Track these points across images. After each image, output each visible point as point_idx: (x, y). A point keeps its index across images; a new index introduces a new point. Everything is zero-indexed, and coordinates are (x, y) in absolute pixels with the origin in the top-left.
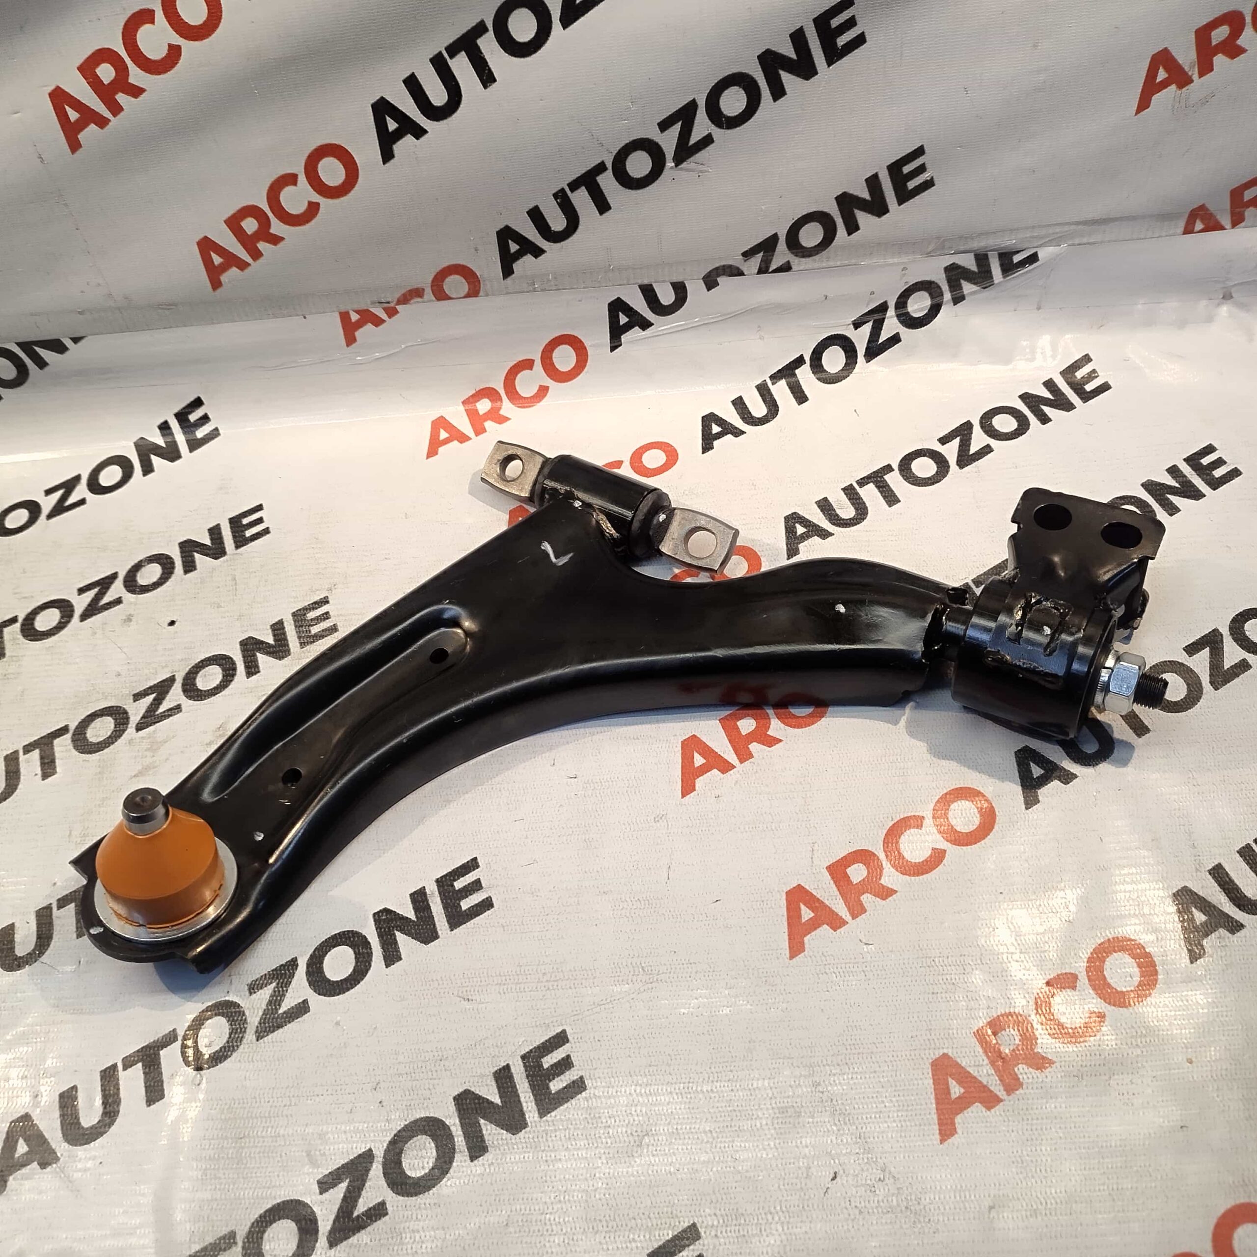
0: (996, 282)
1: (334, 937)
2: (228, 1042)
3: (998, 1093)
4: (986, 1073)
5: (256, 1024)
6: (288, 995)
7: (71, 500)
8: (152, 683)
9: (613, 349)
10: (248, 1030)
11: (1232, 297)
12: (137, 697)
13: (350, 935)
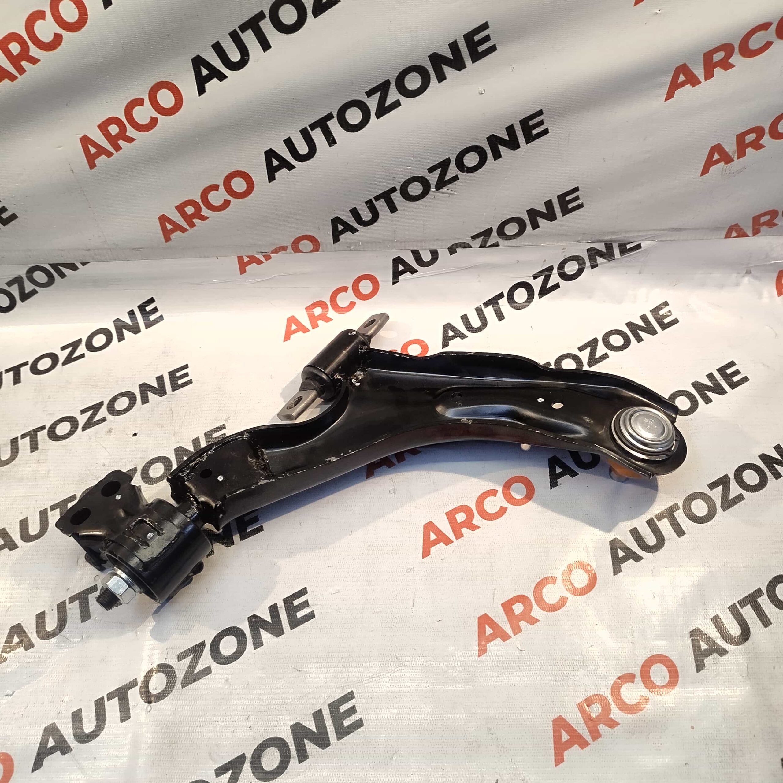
0: (616, 258)
1: (226, 630)
2: (166, 688)
3: (588, 740)
4: (582, 729)
5: (182, 678)
6: (199, 663)
7: (76, 354)
9: (394, 283)
10: (177, 682)
11: (751, 273)
13: (235, 629)
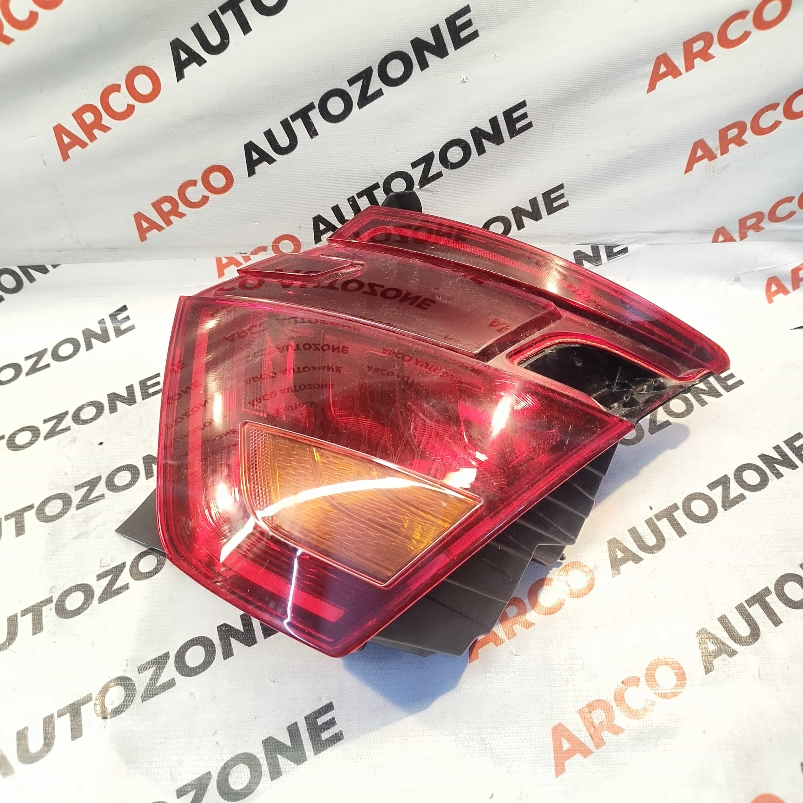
0: (603, 263)
1: (192, 640)
2: (124, 702)
3: (591, 748)
4: (584, 736)
5: (142, 691)
6: (162, 675)
7: (40, 365)
8: (87, 480)
10: (136, 696)
11: (740, 280)
12: (77, 488)
13: (203, 639)
